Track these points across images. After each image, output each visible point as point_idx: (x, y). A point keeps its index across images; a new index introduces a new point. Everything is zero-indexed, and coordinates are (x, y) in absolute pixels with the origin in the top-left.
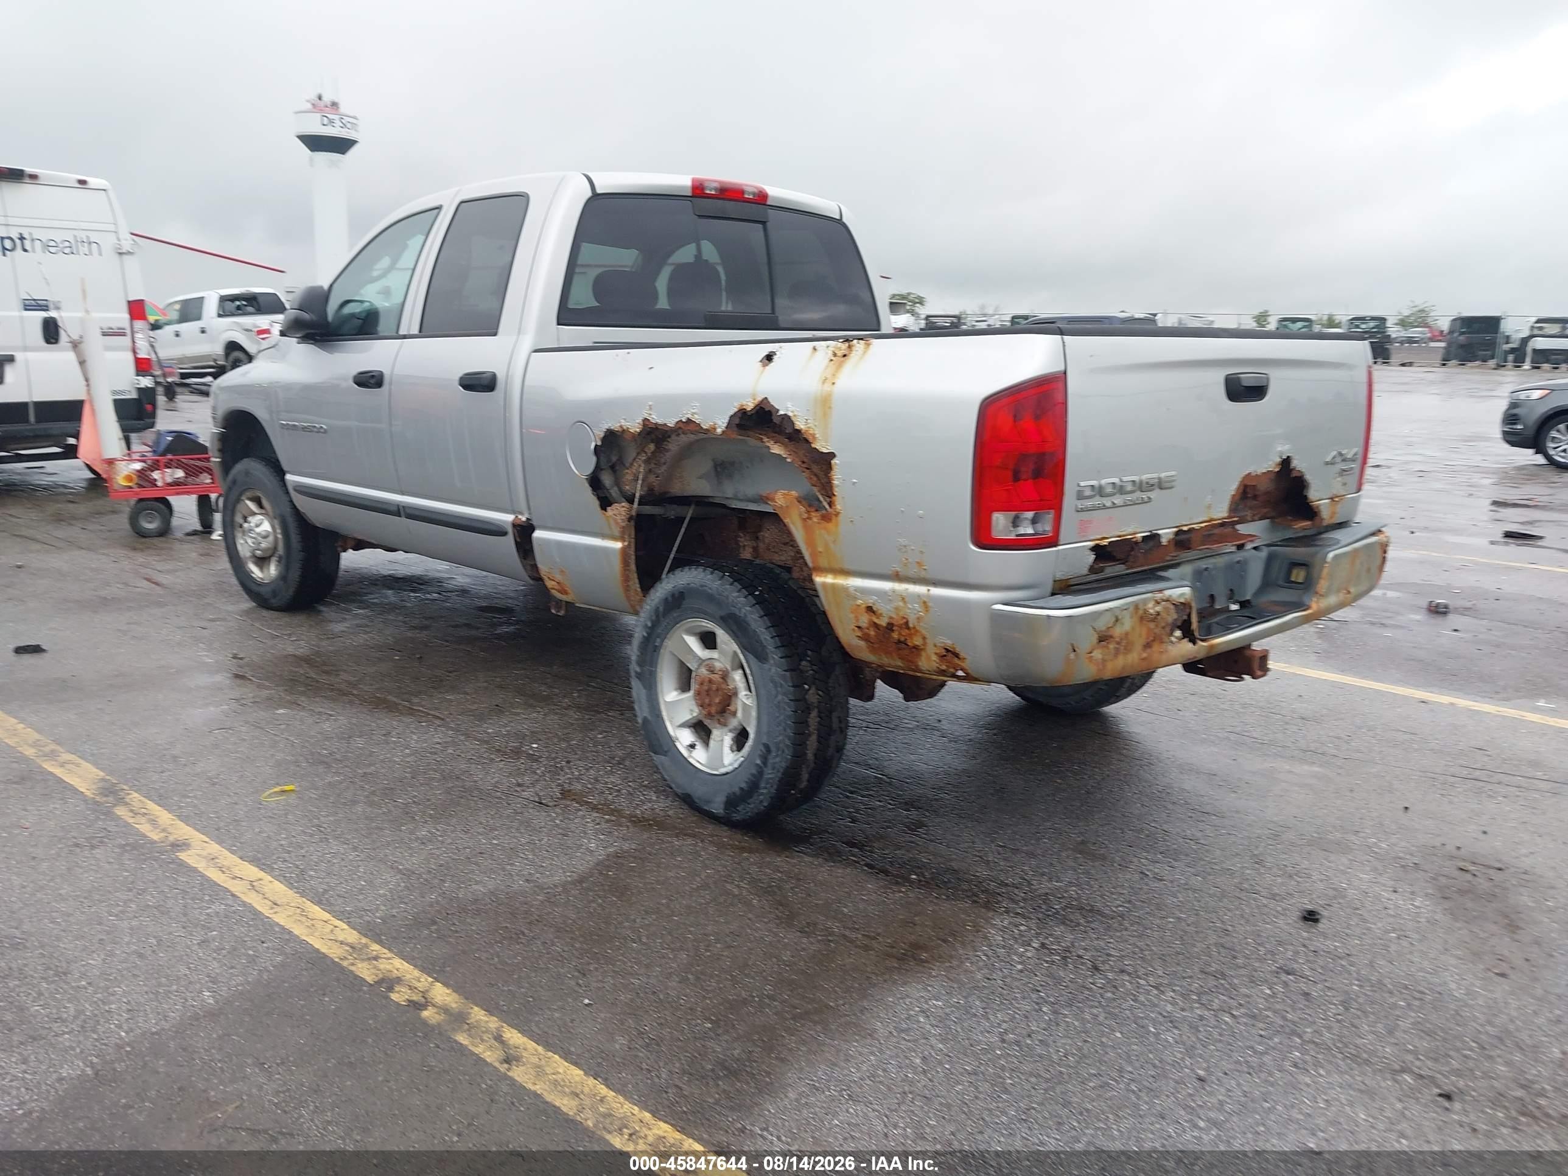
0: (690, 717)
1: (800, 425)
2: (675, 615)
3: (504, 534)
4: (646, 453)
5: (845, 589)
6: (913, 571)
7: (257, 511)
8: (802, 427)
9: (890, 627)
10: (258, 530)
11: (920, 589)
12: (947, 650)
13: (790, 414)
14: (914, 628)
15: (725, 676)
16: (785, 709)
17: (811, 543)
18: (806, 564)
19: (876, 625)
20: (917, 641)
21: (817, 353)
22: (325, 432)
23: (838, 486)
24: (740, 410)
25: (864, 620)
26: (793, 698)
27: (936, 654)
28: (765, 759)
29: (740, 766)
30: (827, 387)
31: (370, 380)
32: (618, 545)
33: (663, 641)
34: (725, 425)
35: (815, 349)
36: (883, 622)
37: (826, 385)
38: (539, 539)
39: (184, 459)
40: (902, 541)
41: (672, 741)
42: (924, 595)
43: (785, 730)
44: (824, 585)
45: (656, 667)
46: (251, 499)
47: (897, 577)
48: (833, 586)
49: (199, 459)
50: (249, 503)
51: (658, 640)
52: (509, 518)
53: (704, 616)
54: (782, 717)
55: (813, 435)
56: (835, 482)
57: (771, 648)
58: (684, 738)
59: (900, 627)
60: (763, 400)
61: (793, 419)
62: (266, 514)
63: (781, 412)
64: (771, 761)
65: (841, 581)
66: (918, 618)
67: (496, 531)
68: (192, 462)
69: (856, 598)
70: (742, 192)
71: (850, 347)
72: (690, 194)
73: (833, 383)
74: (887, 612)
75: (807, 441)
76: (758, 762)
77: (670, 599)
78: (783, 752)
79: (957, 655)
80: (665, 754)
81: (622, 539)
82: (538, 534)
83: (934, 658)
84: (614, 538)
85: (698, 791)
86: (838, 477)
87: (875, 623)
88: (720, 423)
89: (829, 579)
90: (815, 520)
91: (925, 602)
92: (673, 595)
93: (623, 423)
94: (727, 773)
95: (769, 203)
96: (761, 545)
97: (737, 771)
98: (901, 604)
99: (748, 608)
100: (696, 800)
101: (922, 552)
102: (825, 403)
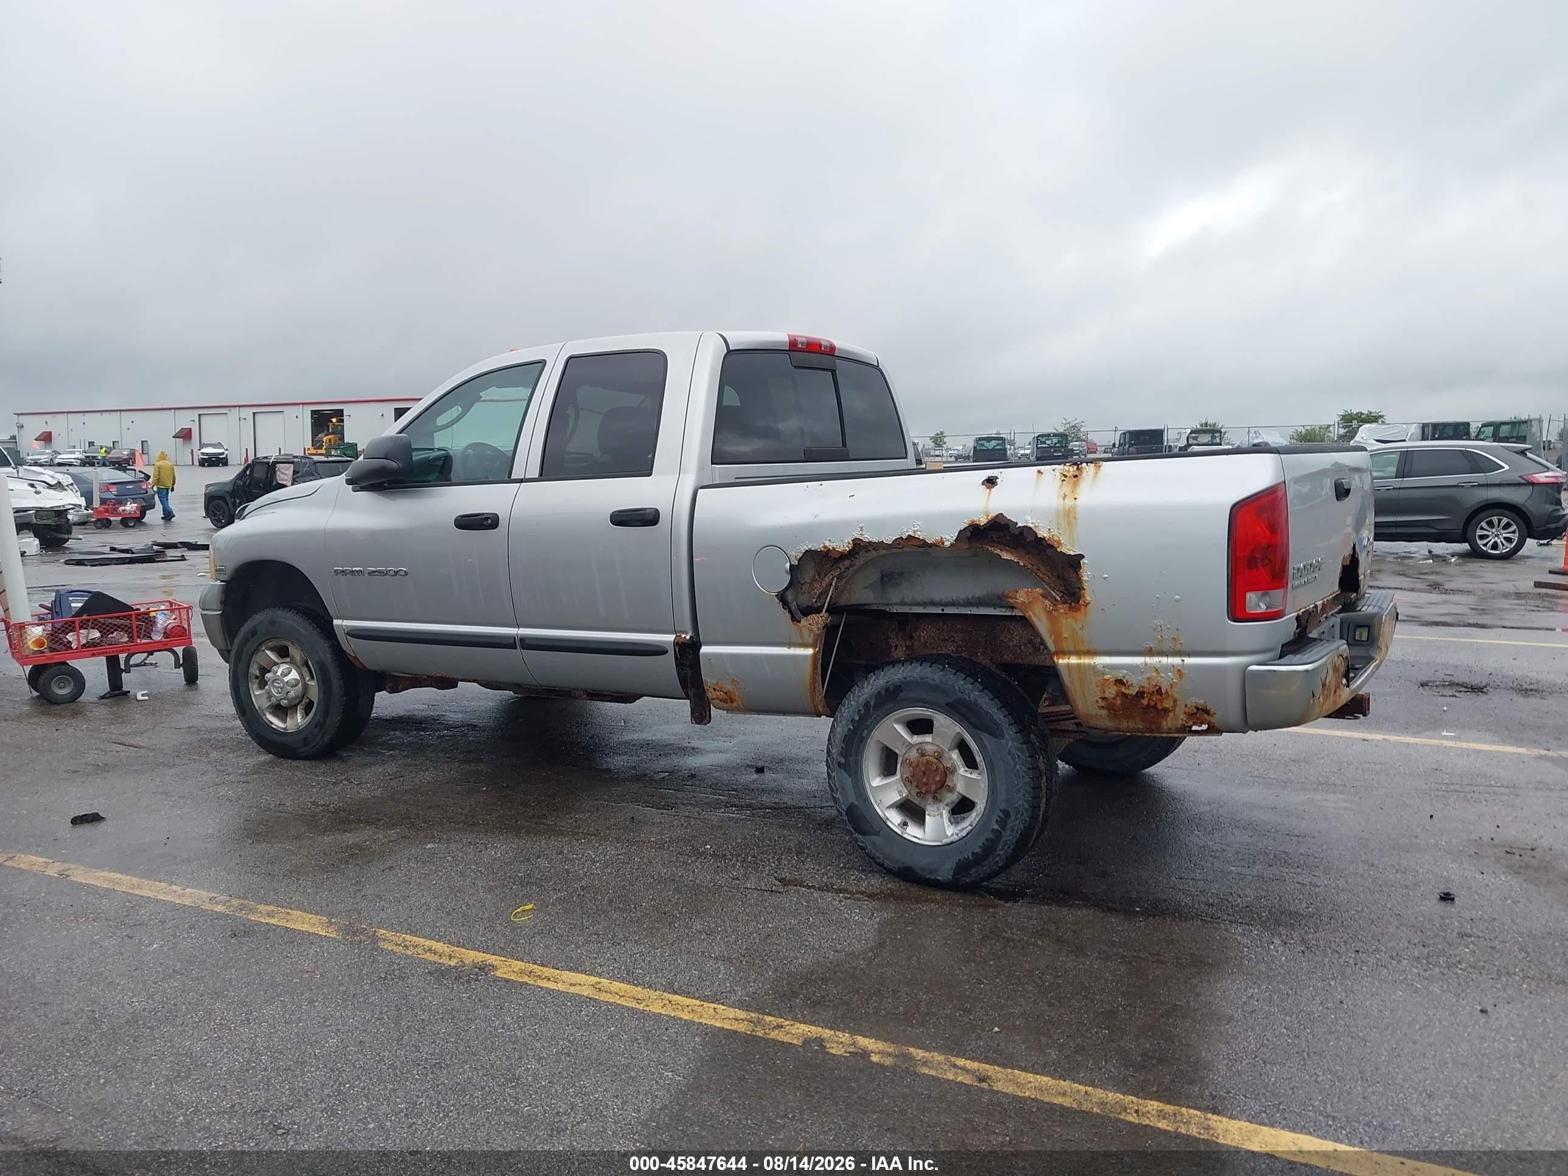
0: (899, 798)
1: (1042, 533)
2: (888, 707)
3: (664, 652)
4: (840, 568)
5: (1093, 667)
6: (1168, 646)
7: (279, 662)
8: (1045, 535)
9: (1140, 694)
10: (286, 679)
11: (1176, 660)
12: (1198, 709)
13: (1030, 525)
14: (1167, 692)
15: (939, 757)
16: (1023, 777)
17: (1055, 631)
18: (1046, 648)
19: (1124, 695)
20: (1168, 704)
21: (1043, 476)
22: (406, 573)
23: (1087, 581)
24: (970, 526)
25: (1111, 692)
26: (1031, 766)
27: (1185, 713)
28: (1002, 823)
29: (967, 835)
30: (1069, 502)
31: (482, 522)
32: (810, 651)
33: (870, 733)
34: (954, 538)
35: (1039, 472)
36: (1133, 691)
37: (1067, 501)
38: (707, 654)
39: (101, 617)
40: (1157, 622)
41: (883, 822)
42: (1178, 665)
43: (1024, 795)
44: (1068, 666)
45: (862, 757)
46: (271, 649)
47: (1150, 653)
48: (1079, 666)
49: (117, 618)
50: (268, 653)
51: (866, 731)
52: (671, 638)
53: (922, 704)
54: (1021, 785)
55: (1059, 542)
56: (1085, 578)
57: (1005, 725)
58: (894, 819)
59: (1152, 694)
60: (997, 516)
61: (1034, 529)
62: (293, 662)
63: (1020, 524)
64: (1010, 824)
65: (1086, 661)
66: (1171, 685)
67: (656, 651)
68: (110, 621)
69: (1104, 674)
70: (820, 345)
71: (1078, 469)
72: (788, 349)
73: (1075, 499)
74: (1136, 683)
75: (1051, 546)
76: (996, 827)
77: (883, 693)
78: (1022, 814)
79: (1207, 712)
80: (877, 834)
81: (813, 646)
82: (704, 649)
83: (1182, 716)
84: (805, 645)
85: (919, 863)
86: (1086, 574)
87: (1123, 693)
88: (948, 537)
89: (1073, 660)
90: (1062, 611)
91: (1179, 671)
92: (887, 689)
93: (827, 543)
94: (952, 843)
95: (835, 354)
96: (916, 644)
97: (965, 839)
98: (1154, 674)
99: (977, 693)
100: (919, 871)
101: (1177, 630)
102: (1069, 516)
